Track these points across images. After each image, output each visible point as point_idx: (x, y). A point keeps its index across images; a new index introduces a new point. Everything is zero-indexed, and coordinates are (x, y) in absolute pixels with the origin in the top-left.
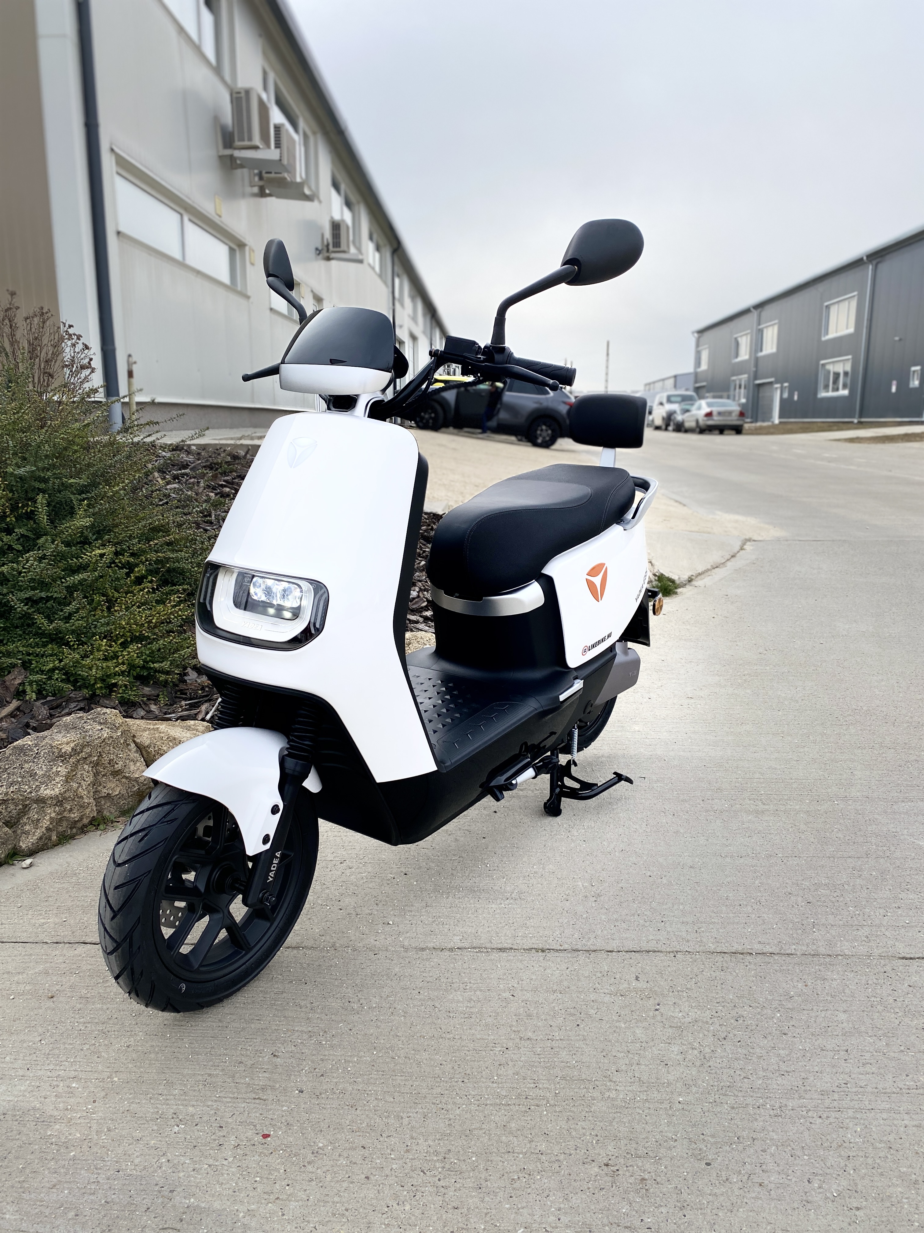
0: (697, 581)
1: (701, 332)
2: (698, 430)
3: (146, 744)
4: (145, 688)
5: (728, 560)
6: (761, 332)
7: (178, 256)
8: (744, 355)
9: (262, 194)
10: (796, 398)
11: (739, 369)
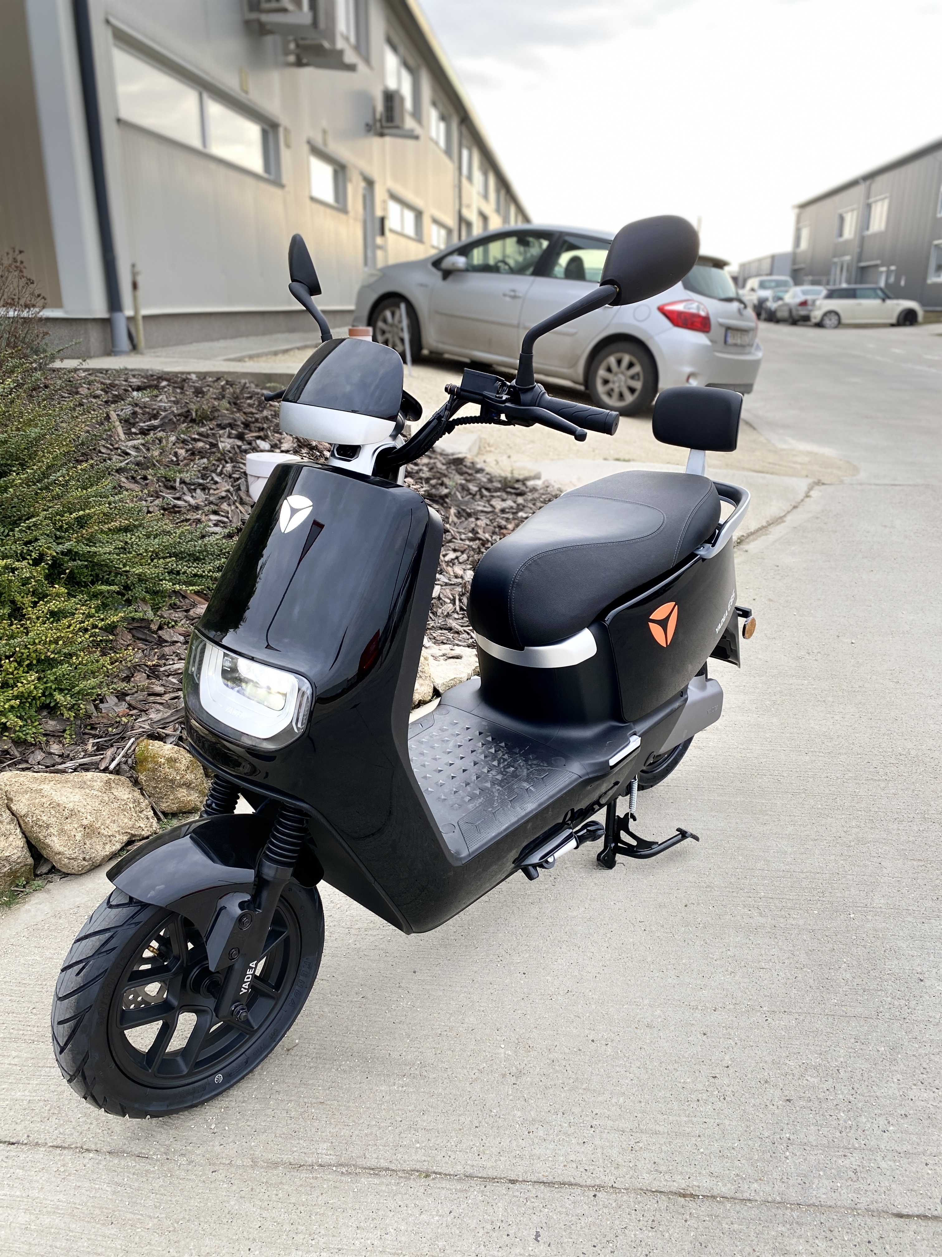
0: (748, 543)
1: (803, 206)
2: (790, 320)
3: (23, 813)
4: (51, 722)
5: (789, 512)
6: (869, 206)
7: (196, 143)
8: (849, 232)
9: (299, 63)
10: (903, 283)
11: (840, 250)
